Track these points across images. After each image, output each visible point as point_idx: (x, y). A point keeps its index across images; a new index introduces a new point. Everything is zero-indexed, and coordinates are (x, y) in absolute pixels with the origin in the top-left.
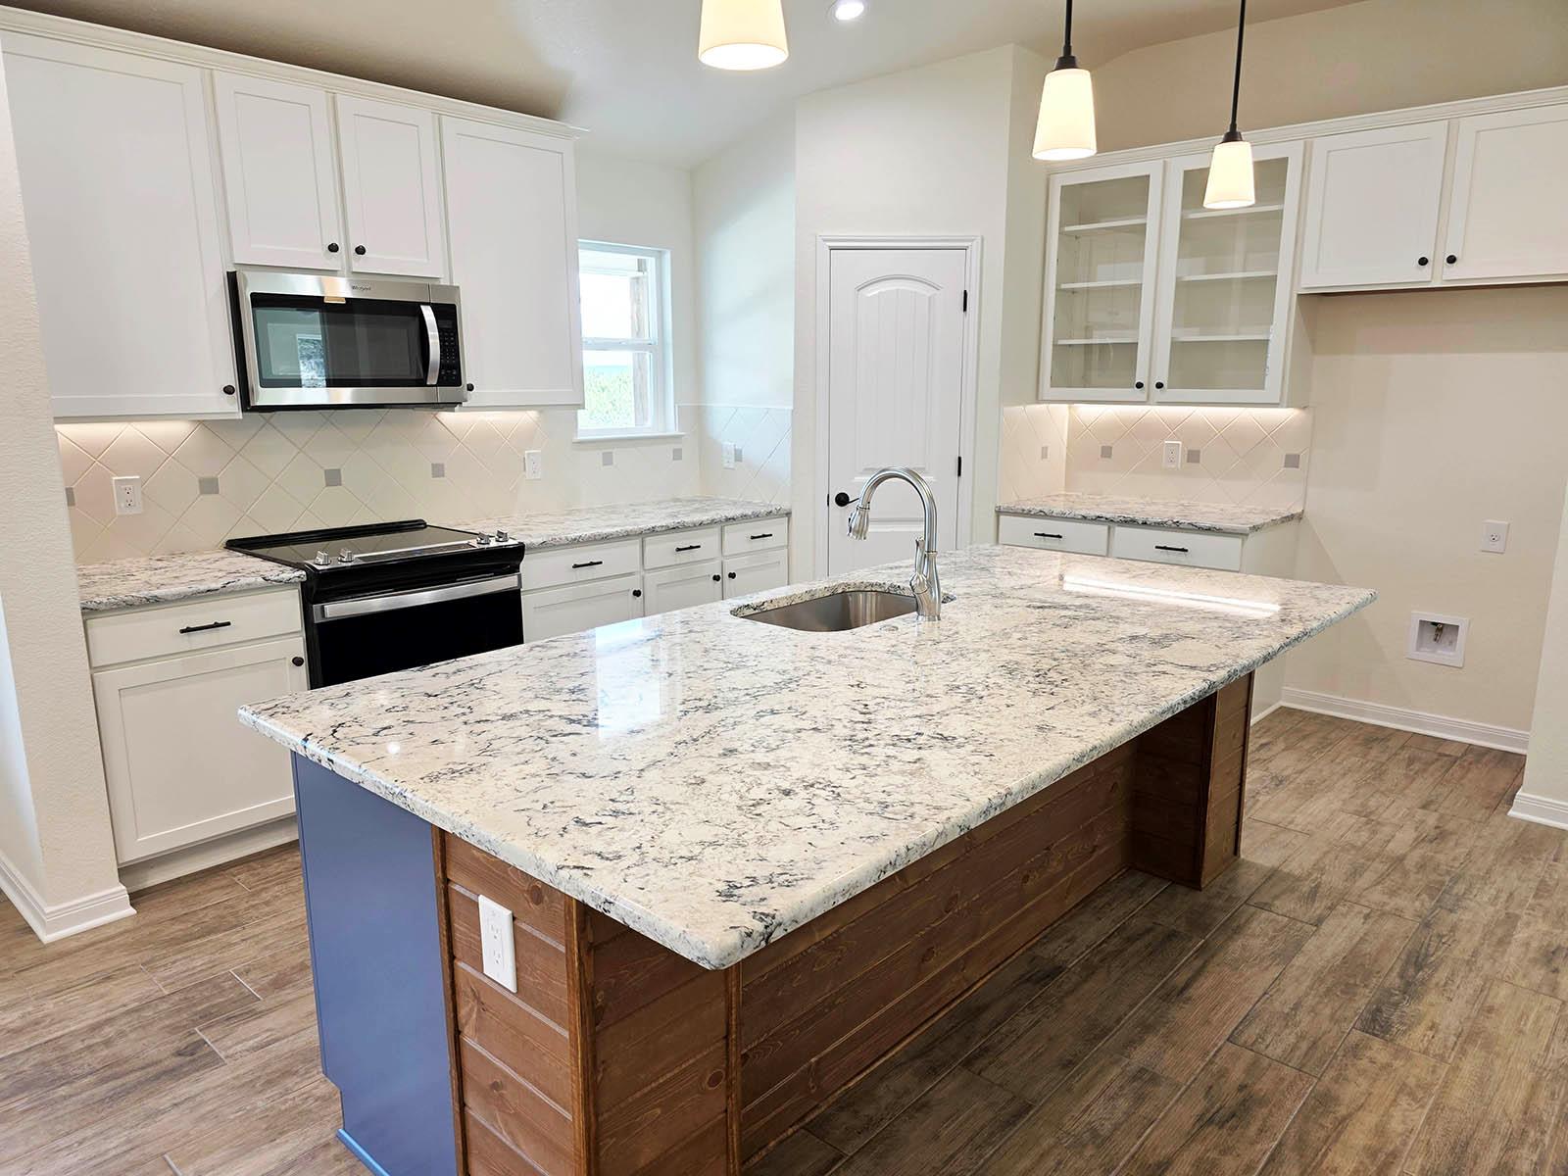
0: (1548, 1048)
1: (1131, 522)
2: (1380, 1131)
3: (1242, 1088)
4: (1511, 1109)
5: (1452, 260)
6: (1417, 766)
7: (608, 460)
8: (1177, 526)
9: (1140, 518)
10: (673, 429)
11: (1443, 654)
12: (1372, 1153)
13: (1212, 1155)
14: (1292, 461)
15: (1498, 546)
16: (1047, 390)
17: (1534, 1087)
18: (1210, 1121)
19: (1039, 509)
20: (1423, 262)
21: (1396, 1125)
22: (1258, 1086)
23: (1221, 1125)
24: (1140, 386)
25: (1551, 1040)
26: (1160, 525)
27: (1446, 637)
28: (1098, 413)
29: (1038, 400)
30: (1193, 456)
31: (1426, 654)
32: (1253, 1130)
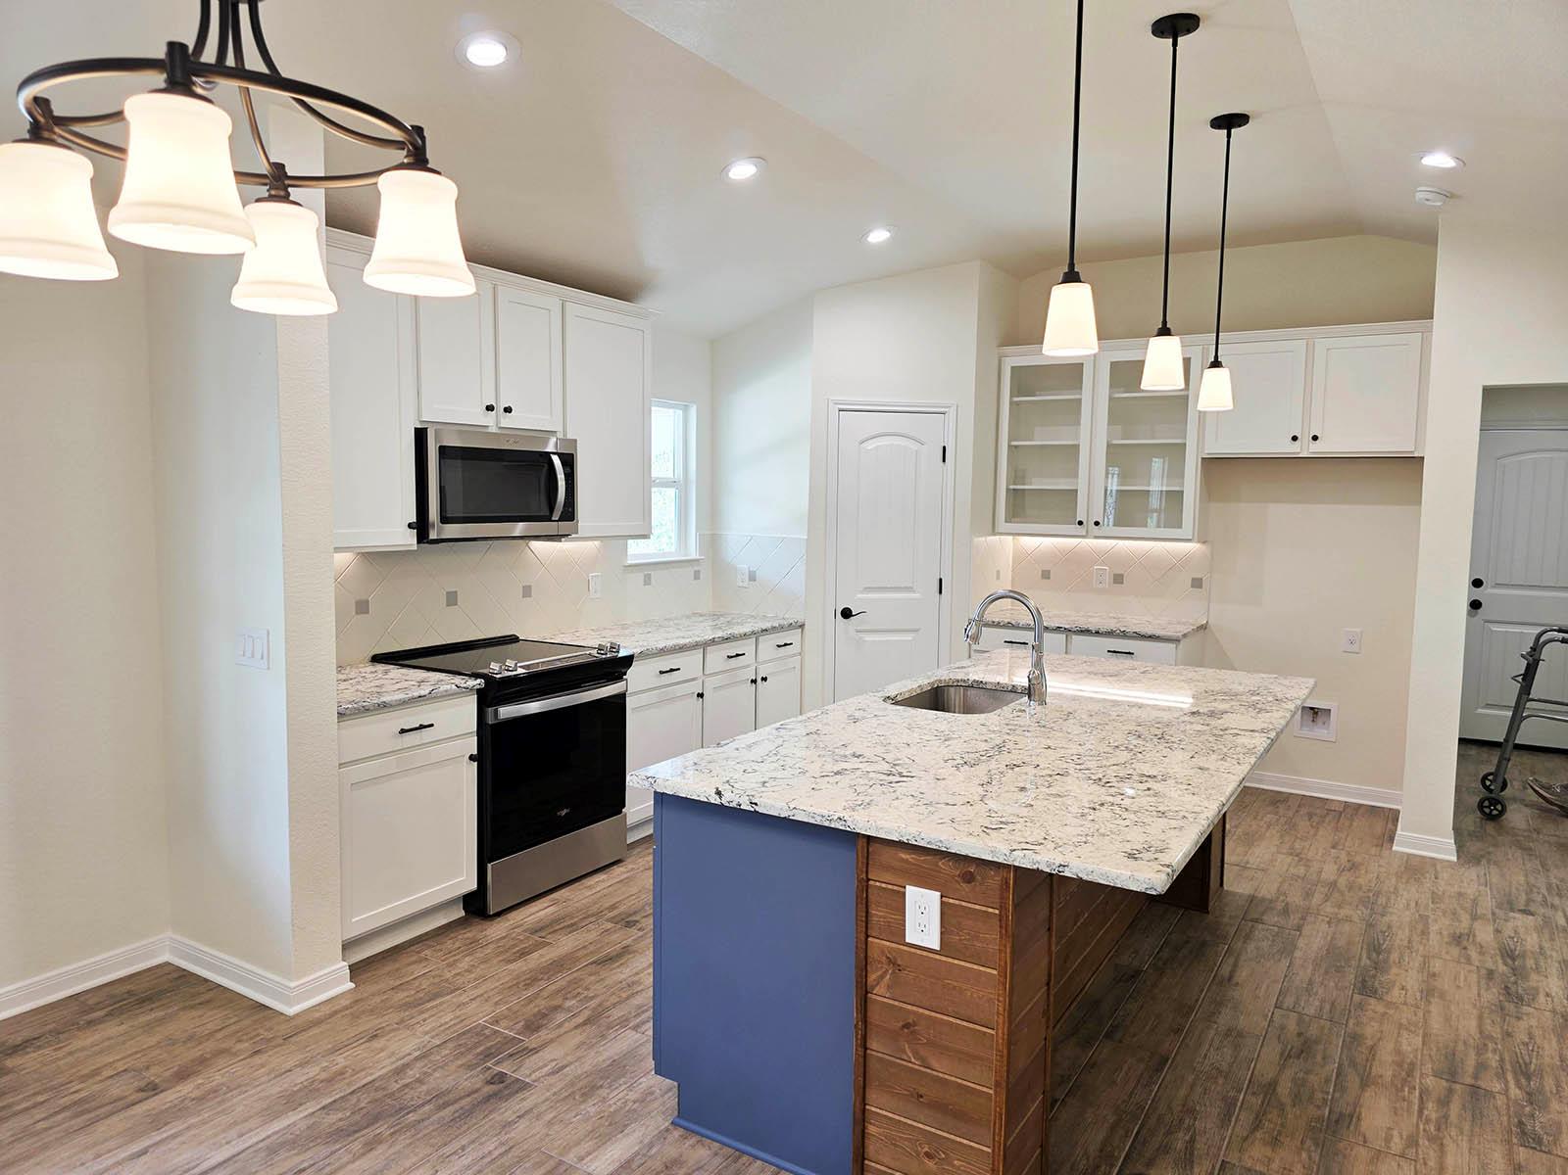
0: (1479, 995)
1: (1086, 632)
2: (1398, 1052)
3: (1300, 1034)
4: (1472, 1033)
5: (1315, 438)
6: (1316, 819)
7: (647, 581)
8: (1124, 635)
9: (1093, 629)
10: (693, 554)
11: (1320, 732)
12: (1400, 1065)
13: (1301, 1075)
14: (1197, 583)
15: (1355, 648)
16: (1002, 525)
17: (1480, 1018)
18: (1289, 1056)
19: (1006, 621)
20: (1295, 438)
21: (1405, 1047)
22: (1309, 1033)
23: (1298, 1057)
24: (1080, 523)
25: (1479, 990)
26: (1110, 634)
27: (1320, 720)
28: (1038, 543)
29: (994, 533)
30: (1118, 579)
31: (1306, 732)
32: (1319, 1058)
